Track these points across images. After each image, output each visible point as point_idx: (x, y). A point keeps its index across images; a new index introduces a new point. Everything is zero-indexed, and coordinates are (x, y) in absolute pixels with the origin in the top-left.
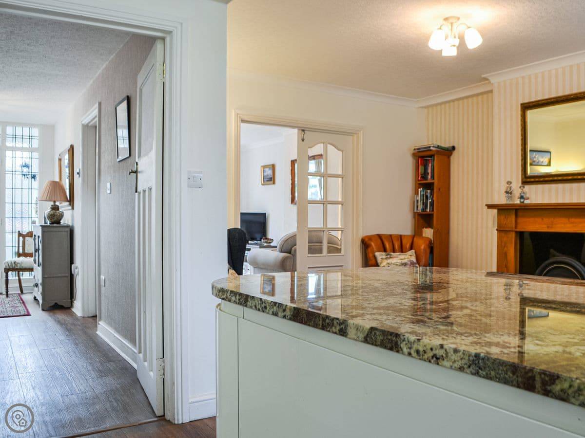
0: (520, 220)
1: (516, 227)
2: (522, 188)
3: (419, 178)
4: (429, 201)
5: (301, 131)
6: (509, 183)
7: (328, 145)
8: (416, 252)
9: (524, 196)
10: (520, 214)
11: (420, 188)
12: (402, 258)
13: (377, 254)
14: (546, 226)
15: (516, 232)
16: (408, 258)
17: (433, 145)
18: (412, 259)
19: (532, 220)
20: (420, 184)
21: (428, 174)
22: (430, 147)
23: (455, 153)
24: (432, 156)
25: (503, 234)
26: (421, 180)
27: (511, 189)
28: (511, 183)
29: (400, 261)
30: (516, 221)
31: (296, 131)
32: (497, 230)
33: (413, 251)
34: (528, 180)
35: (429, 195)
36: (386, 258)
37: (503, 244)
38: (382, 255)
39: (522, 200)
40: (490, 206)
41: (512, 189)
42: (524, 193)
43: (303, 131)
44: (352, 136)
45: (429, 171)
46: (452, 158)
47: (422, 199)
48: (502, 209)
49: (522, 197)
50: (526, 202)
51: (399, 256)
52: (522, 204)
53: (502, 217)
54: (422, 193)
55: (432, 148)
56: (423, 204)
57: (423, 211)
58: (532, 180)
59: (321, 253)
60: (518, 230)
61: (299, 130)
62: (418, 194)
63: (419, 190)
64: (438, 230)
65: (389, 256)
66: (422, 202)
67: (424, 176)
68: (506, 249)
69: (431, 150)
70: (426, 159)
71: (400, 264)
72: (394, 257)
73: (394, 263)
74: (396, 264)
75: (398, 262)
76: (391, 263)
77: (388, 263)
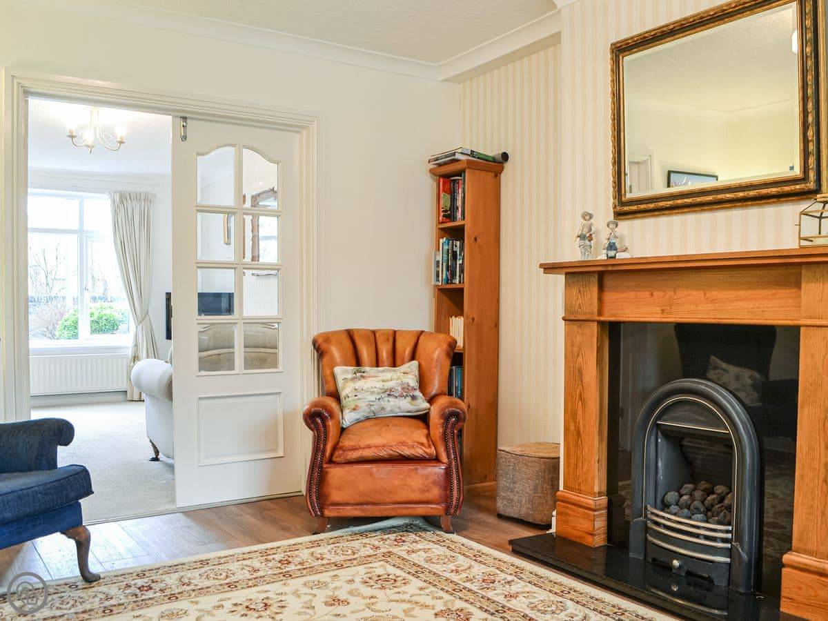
0: (609, 296)
1: (600, 313)
2: (612, 226)
3: (441, 218)
4: (459, 262)
5: (179, 120)
6: (588, 216)
7: (245, 151)
8: (420, 365)
9: (618, 245)
10: (608, 282)
11: (443, 238)
12: (385, 378)
13: (338, 370)
14: (658, 309)
15: (601, 323)
16: (398, 379)
17: (460, 151)
18: (406, 380)
19: (631, 295)
20: (443, 229)
21: (458, 208)
22: (454, 154)
23: (508, 166)
24: (460, 173)
25: (575, 328)
26: (443, 223)
27: (590, 230)
28: (591, 216)
29: (379, 385)
30: (600, 300)
31: (168, 119)
32: (564, 319)
33: (415, 363)
34: (627, 209)
35: (458, 253)
36: (353, 379)
37: (576, 349)
38: (347, 372)
39: (612, 253)
40: (549, 268)
41: (593, 229)
42: (616, 237)
43: (185, 118)
44: (298, 132)
45: (459, 203)
46: (503, 176)
47: (445, 258)
48: (575, 274)
49: (612, 247)
50: (620, 256)
51: (380, 374)
52: (612, 262)
53: (575, 291)
54: (446, 247)
55: (458, 156)
56: (448, 270)
57: (448, 283)
58: (634, 208)
59: (233, 369)
60: (602, 319)
61: (174, 116)
62: (439, 250)
63: (441, 241)
64: (473, 319)
65: (358, 374)
66: (445, 264)
67: (450, 215)
68: (580, 359)
69: (457, 161)
70: (455, 180)
71: (380, 391)
72: (369, 377)
73: (368, 388)
74: (372, 390)
75: (375, 387)
76: (362, 389)
77: (356, 390)
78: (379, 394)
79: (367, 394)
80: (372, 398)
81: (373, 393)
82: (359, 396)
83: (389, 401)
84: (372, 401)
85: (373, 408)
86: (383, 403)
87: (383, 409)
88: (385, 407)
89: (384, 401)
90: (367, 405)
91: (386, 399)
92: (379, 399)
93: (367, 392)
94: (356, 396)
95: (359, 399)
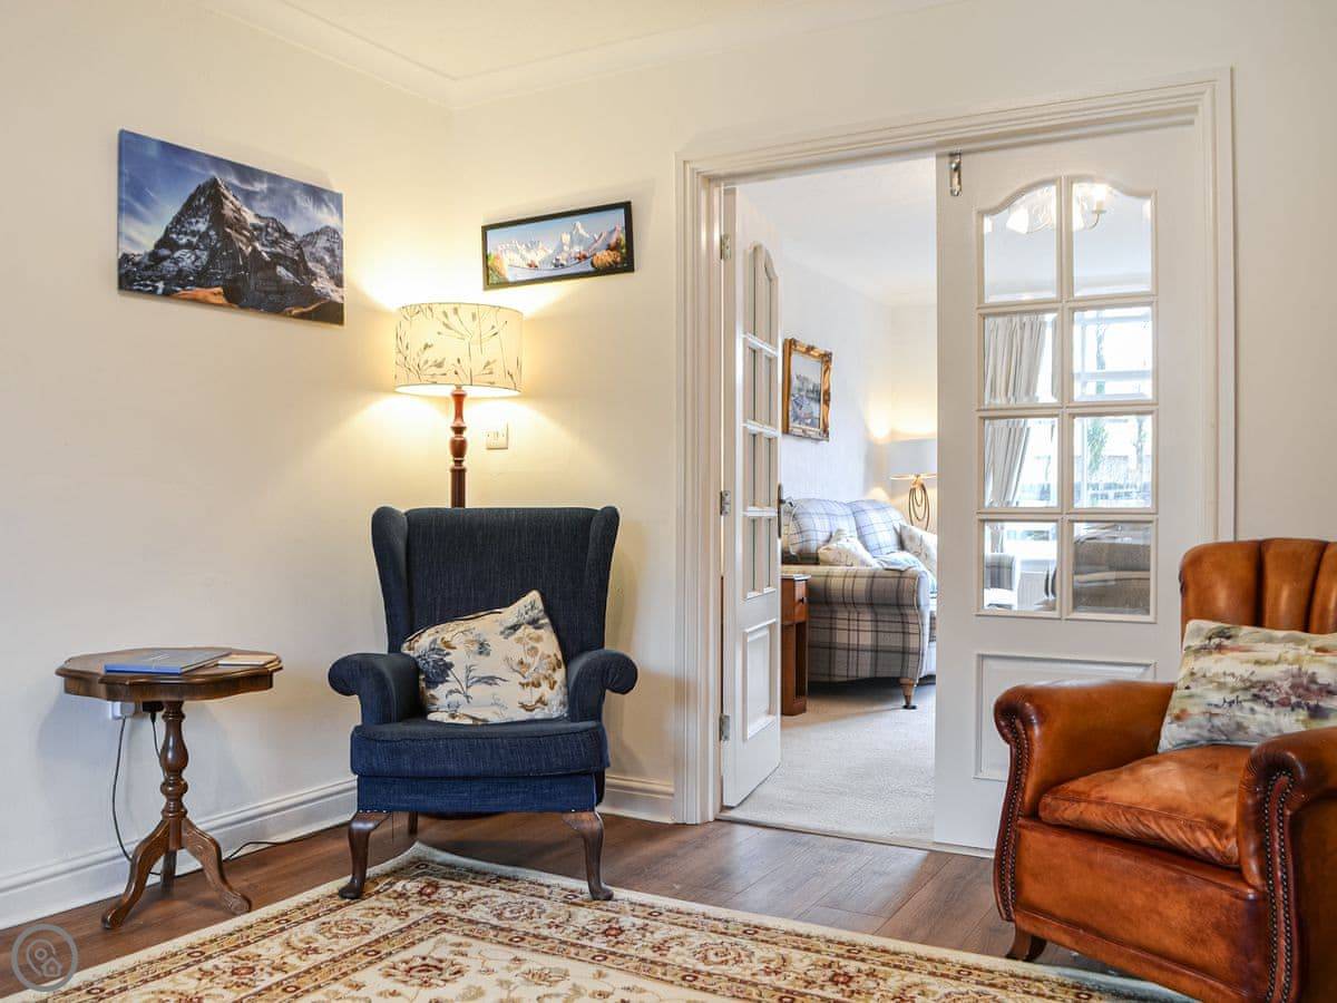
12: (1265, 656)
43: (957, 156)
51: (1261, 645)
61: (939, 156)
65: (1216, 641)
71: (1240, 685)
72: (1233, 650)
73: (1216, 675)
74: (1222, 680)
75: (1233, 675)
76: (1204, 676)
77: (1192, 674)
78: (1234, 690)
79: (1210, 686)
80: (1216, 698)
81: (1221, 686)
82: (1193, 690)
83: (1252, 710)
84: (1216, 706)
85: (1217, 722)
86: (1240, 714)
87: (1240, 727)
88: (1246, 724)
89: (1242, 708)
90: (1204, 713)
91: (1247, 705)
92: (1231, 703)
93: (1211, 682)
94: (1188, 688)
95: (1191, 696)
